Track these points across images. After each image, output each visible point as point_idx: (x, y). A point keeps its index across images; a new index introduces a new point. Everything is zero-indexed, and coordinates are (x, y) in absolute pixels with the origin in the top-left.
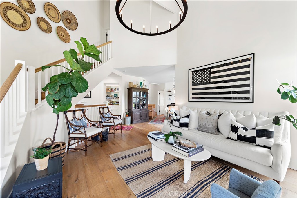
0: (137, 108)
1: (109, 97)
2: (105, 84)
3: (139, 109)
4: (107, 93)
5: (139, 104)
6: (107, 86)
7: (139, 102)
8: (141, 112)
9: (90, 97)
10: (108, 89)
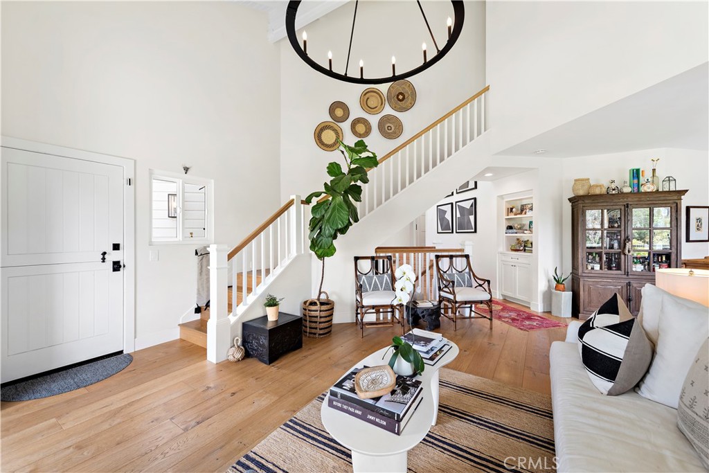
0: (610, 268)
1: (510, 231)
2: (501, 197)
3: (619, 272)
4: (506, 219)
5: (619, 254)
6: (507, 202)
7: (620, 247)
8: (629, 284)
9: (473, 231)
10: (512, 209)
